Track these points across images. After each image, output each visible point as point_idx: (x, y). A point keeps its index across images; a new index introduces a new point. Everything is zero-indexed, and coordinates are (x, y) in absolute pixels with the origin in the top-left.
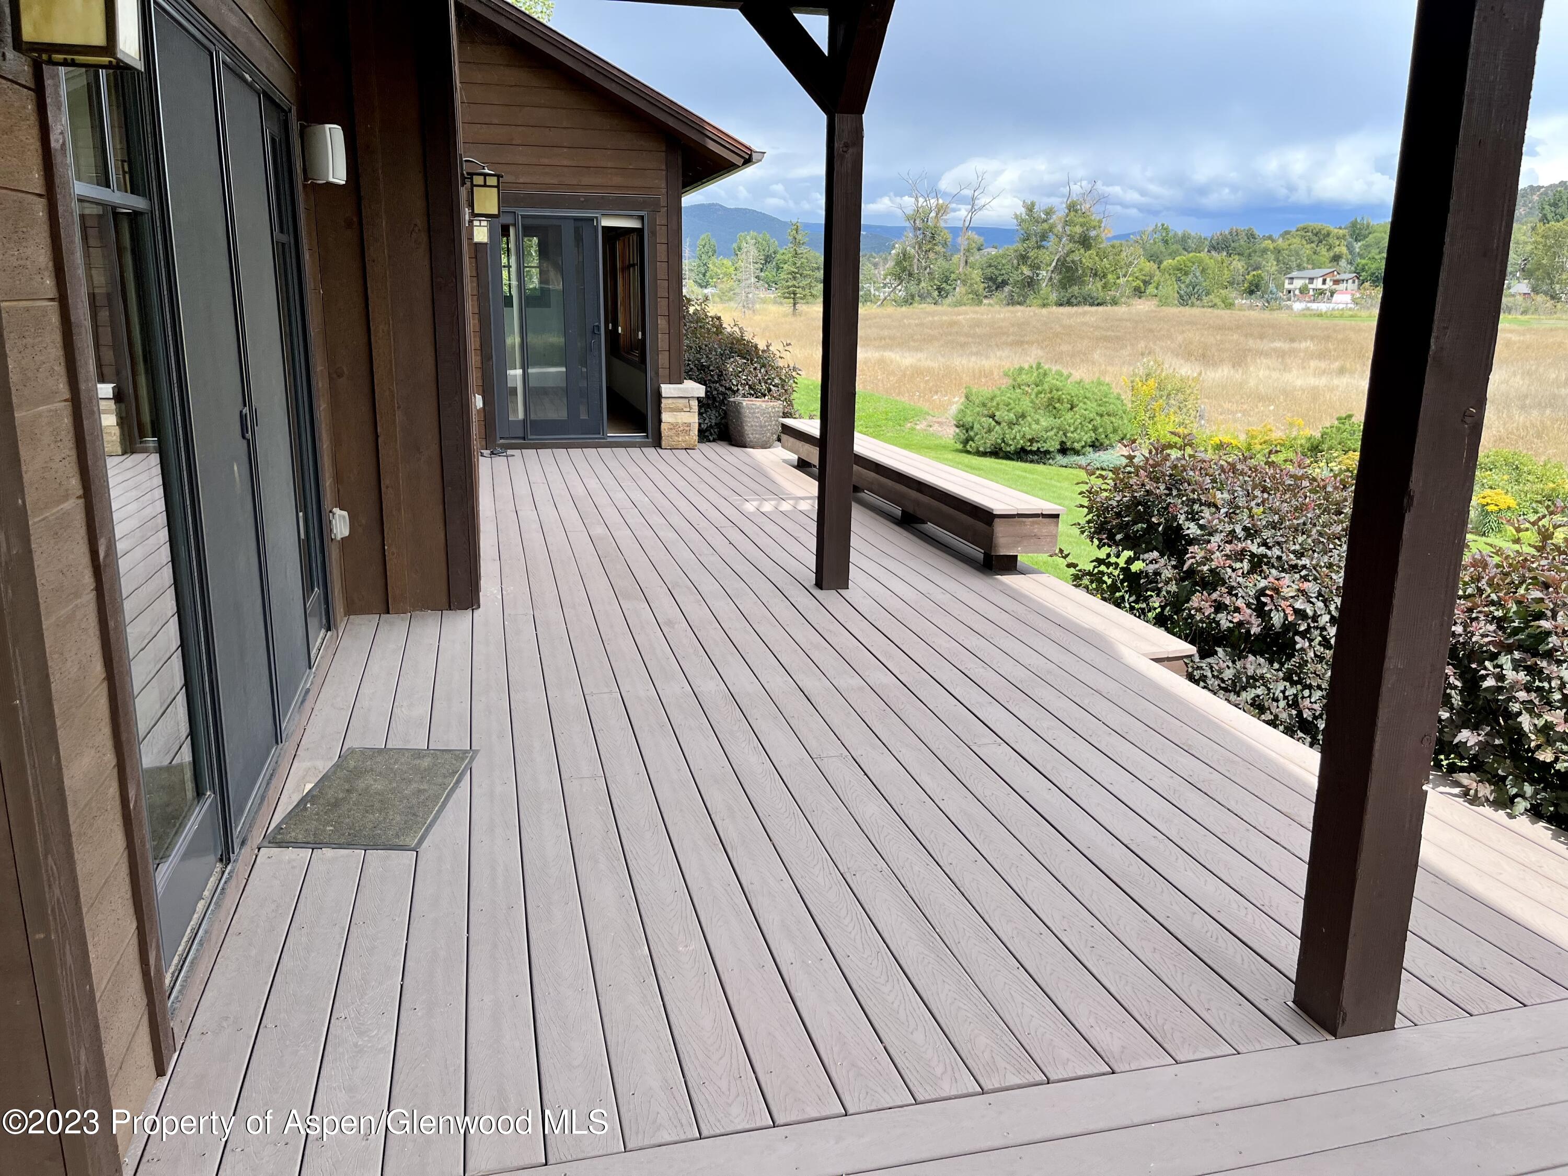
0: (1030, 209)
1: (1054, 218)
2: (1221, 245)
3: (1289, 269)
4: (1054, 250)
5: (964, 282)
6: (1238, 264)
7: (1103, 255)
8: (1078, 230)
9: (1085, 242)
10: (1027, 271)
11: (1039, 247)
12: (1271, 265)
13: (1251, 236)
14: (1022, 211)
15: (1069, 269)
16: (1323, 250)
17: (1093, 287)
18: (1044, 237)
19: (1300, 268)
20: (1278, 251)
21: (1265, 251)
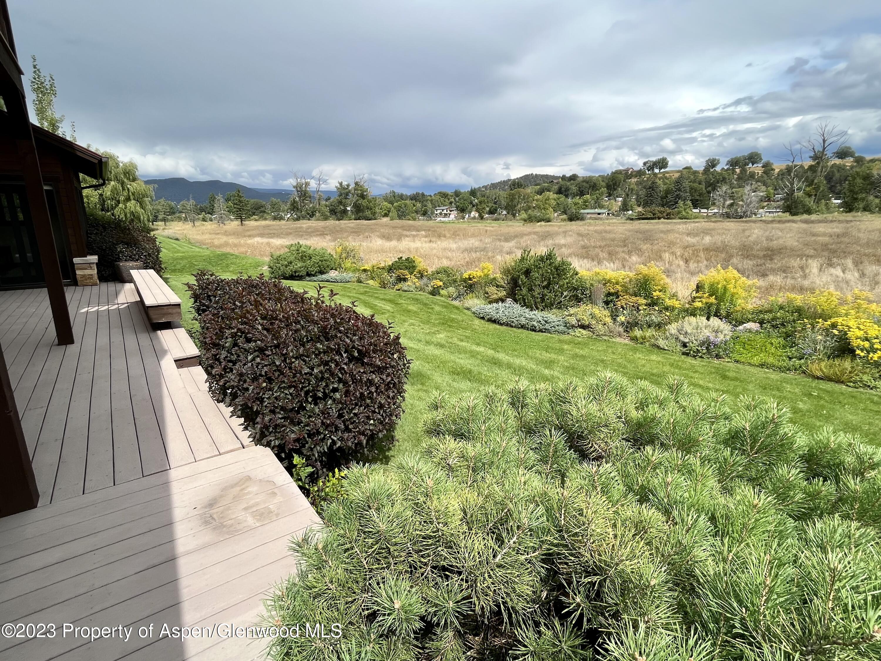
0: (341, 184)
1: (350, 188)
2: (415, 198)
3: (436, 207)
4: (352, 199)
5: (319, 212)
6: (419, 205)
7: (369, 201)
8: (359, 192)
9: (363, 196)
10: (342, 208)
11: (346, 198)
12: (430, 205)
13: (423, 195)
14: (338, 185)
15: (358, 206)
16: (447, 200)
17: (368, 213)
18: (347, 194)
19: (439, 206)
20: (431, 201)
21: (427, 200)
